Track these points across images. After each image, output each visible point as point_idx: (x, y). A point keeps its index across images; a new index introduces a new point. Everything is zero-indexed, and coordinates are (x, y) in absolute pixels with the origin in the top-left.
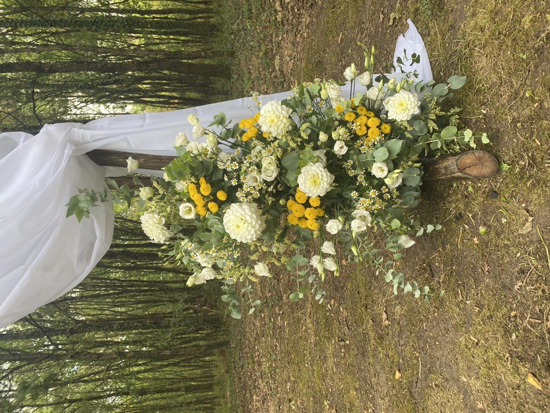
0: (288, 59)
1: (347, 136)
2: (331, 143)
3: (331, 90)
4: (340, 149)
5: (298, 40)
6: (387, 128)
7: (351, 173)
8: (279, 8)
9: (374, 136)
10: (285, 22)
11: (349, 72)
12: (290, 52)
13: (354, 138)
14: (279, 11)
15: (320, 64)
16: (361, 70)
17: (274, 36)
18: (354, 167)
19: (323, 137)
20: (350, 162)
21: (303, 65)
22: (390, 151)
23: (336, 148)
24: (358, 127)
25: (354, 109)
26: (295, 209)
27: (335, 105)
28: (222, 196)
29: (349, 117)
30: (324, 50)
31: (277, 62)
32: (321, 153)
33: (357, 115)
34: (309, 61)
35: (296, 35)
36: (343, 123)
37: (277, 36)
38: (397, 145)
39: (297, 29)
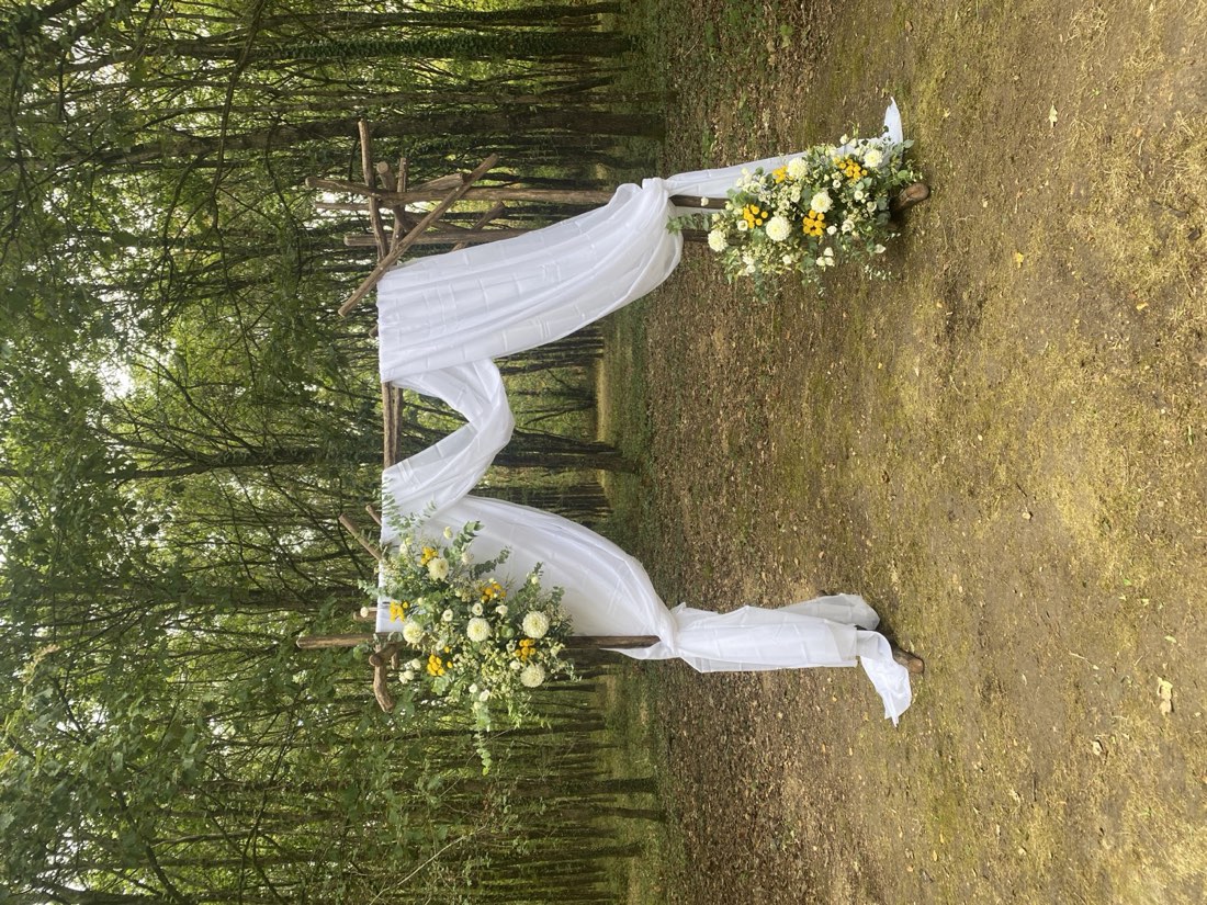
0: (784, 115)
1: (840, 178)
2: (831, 180)
3: (831, 150)
4: (836, 185)
5: (797, 92)
6: (865, 173)
7: (844, 201)
8: (771, 49)
9: (857, 177)
10: (780, 67)
11: (843, 139)
12: (787, 107)
13: (845, 179)
14: (772, 53)
15: (824, 124)
16: (851, 136)
17: (762, 82)
18: (845, 197)
19: (826, 178)
20: (843, 194)
21: (805, 124)
22: (865, 185)
23: (834, 184)
24: (847, 173)
25: (845, 161)
26: (808, 223)
27: (834, 159)
28: (765, 215)
29: (842, 166)
30: (829, 112)
31: (765, 116)
32: (825, 189)
33: (847, 165)
34: (811, 121)
35: (795, 87)
36: (839, 170)
37: (767, 82)
38: (869, 181)
39: (797, 79)
